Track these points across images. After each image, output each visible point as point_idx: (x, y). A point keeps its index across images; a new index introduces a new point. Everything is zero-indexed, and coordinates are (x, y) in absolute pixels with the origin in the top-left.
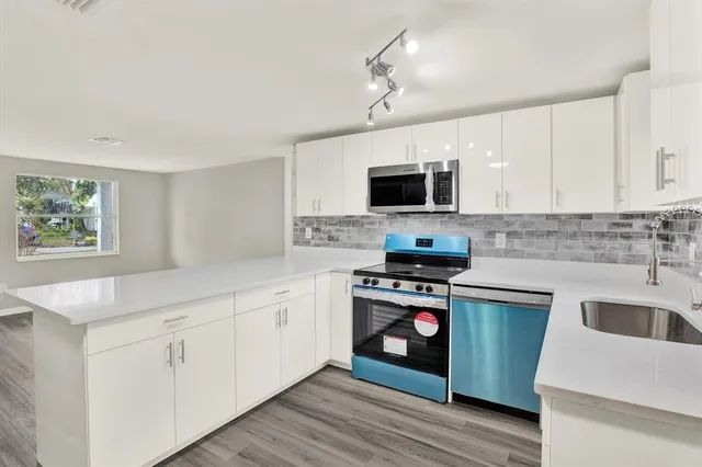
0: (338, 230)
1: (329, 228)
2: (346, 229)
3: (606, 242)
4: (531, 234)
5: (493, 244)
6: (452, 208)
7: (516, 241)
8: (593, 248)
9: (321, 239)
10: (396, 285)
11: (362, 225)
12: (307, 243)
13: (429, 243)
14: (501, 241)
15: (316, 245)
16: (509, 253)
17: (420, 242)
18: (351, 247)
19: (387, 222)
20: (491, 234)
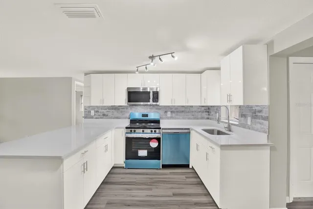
0: (108, 112)
1: (103, 111)
2: (111, 111)
3: (196, 114)
4: (177, 112)
5: (166, 115)
6: (158, 104)
7: (173, 114)
8: (193, 115)
9: (99, 115)
10: (143, 131)
11: (119, 109)
12: (92, 117)
13: (147, 116)
14: (169, 114)
15: (96, 118)
16: (171, 118)
17: (143, 115)
18: (114, 118)
19: (129, 108)
20: (166, 112)
